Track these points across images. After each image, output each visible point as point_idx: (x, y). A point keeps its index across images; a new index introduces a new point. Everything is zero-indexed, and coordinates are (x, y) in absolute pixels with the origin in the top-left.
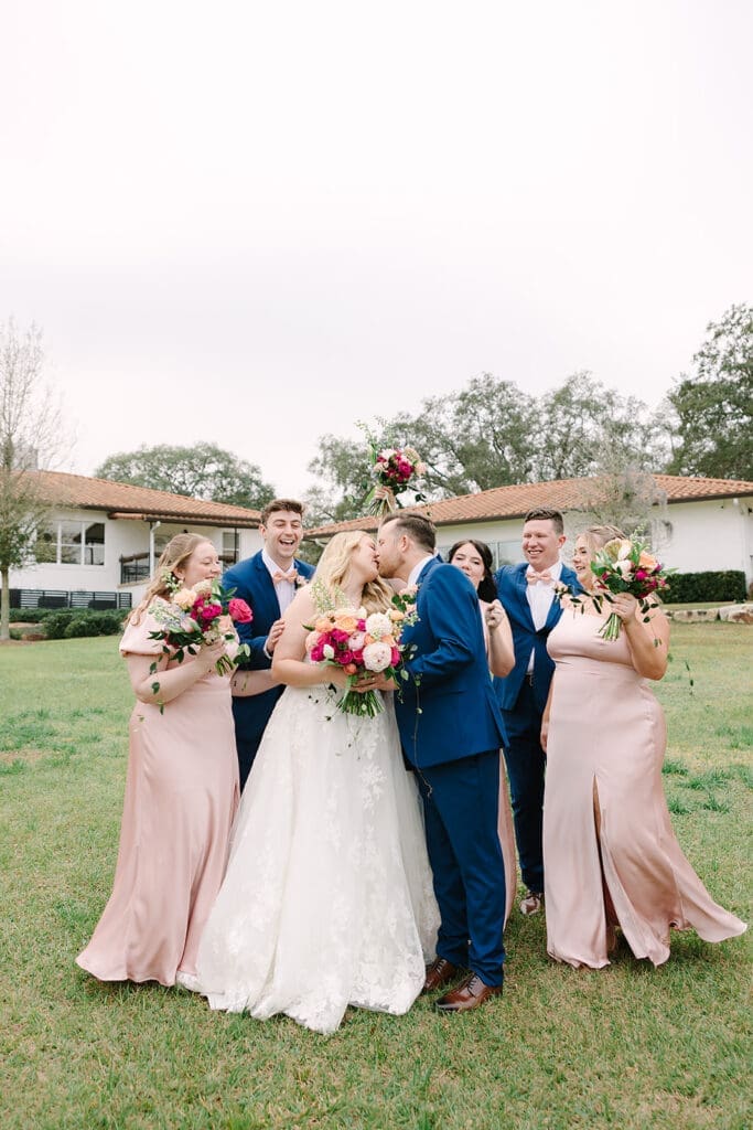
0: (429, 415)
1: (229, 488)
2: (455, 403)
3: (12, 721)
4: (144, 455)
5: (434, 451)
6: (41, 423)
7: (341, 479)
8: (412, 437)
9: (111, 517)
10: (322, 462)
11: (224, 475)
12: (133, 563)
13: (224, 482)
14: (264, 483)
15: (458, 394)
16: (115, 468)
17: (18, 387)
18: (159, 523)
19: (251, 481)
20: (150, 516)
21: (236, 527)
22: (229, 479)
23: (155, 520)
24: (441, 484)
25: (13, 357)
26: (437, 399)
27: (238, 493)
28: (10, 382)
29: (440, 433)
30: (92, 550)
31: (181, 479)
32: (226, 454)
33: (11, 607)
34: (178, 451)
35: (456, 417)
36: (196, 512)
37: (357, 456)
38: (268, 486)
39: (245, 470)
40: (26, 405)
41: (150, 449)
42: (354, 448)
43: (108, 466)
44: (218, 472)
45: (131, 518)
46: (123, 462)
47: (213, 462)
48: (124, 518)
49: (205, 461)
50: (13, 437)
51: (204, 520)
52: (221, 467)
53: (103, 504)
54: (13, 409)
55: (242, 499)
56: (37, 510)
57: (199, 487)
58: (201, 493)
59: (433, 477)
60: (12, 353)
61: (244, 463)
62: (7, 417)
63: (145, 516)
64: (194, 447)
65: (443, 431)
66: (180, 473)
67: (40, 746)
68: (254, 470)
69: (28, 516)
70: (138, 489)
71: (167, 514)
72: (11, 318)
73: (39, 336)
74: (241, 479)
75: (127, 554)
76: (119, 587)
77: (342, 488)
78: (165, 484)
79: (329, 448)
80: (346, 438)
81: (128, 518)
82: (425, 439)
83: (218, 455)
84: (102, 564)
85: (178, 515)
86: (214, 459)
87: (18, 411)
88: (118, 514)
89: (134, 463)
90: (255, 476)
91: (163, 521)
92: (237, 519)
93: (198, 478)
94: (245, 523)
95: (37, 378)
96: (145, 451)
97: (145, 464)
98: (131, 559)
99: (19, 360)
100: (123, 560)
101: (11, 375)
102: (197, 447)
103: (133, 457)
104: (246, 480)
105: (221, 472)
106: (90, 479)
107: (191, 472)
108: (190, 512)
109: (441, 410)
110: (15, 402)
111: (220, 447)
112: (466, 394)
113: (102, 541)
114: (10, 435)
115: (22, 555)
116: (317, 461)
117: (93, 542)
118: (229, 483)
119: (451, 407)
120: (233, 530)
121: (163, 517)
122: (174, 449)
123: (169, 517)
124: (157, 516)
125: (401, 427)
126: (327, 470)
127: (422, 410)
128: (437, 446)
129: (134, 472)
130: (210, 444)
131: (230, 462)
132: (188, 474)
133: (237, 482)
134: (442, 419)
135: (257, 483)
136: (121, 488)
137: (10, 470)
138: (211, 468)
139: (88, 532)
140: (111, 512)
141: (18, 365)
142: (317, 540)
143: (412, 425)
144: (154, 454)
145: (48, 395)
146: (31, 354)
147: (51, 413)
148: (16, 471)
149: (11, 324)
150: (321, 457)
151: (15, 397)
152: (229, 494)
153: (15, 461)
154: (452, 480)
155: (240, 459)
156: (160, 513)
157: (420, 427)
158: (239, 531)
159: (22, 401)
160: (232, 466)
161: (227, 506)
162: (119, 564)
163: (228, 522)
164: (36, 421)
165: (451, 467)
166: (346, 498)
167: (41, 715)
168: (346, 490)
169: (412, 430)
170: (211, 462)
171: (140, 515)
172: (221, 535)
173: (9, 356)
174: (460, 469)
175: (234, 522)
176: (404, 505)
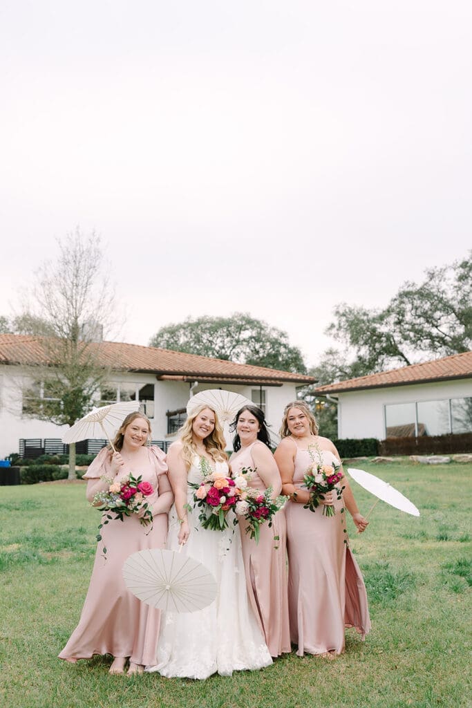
0: (432, 283)
1: (261, 351)
2: (457, 271)
3: (60, 534)
4: (190, 325)
5: (437, 314)
6: (99, 307)
7: (355, 341)
8: (417, 303)
9: (159, 379)
10: (337, 327)
11: (257, 340)
12: (177, 416)
13: (257, 346)
14: (291, 346)
15: (460, 263)
16: (166, 336)
17: (82, 280)
18: (196, 383)
19: (280, 344)
20: (190, 377)
21: (261, 385)
22: (261, 344)
23: (194, 381)
24: (444, 342)
25: (78, 257)
26: (438, 269)
27: (269, 355)
28: (76, 277)
29: (442, 298)
30: (145, 406)
31: (221, 345)
32: (258, 322)
33: (76, 453)
34: (217, 321)
35: (456, 284)
36: (229, 373)
37: (368, 321)
38: (294, 349)
39: (274, 335)
40: (88, 293)
41: (194, 320)
42: (365, 314)
43: (160, 335)
44: (251, 338)
45: (175, 380)
46: (173, 332)
47: (247, 329)
48: (170, 379)
49: (240, 329)
50: (78, 319)
51: (234, 380)
52: (254, 333)
53: (152, 368)
54: (78, 298)
55: (271, 360)
56: (96, 376)
57: (235, 350)
58: (238, 356)
59: (437, 337)
60: (78, 255)
61: (274, 329)
62: (74, 303)
63: (185, 377)
64: (231, 317)
65: (444, 296)
66: (220, 339)
67: (73, 550)
68: (282, 335)
69: (90, 381)
70: (182, 355)
71: (203, 375)
72: (78, 227)
73: (98, 240)
74: (271, 343)
75: (173, 409)
76: (166, 437)
77: (356, 348)
78: (207, 349)
79: (344, 315)
80: (359, 306)
81: (173, 380)
82: (429, 304)
83: (251, 323)
84: (153, 418)
85: (213, 376)
86: (248, 326)
87: (82, 300)
88: (165, 376)
89: (182, 331)
90: (283, 340)
91: (200, 382)
92: (261, 378)
93: (234, 343)
94: (269, 382)
95: (97, 273)
96: (191, 322)
97: (191, 333)
98: (175, 414)
99: (83, 259)
100: (169, 414)
101: (77, 271)
102: (233, 317)
103: (181, 327)
104: (275, 343)
105: (254, 338)
106: (144, 347)
107: (229, 339)
108: (224, 373)
109: (442, 279)
110: (80, 291)
111: (253, 317)
112: (467, 263)
113: (152, 398)
114: (76, 318)
115: (85, 412)
116: (333, 326)
117: (146, 399)
118: (261, 347)
119: (452, 276)
120: (258, 388)
121: (200, 378)
122: (214, 319)
123: (205, 378)
124: (195, 378)
125: (407, 294)
126: (341, 334)
127: (425, 278)
128: (440, 310)
129: (182, 340)
130: (244, 314)
131: (262, 329)
132: (227, 340)
133: (268, 346)
134: (443, 286)
135: (285, 346)
136: (168, 354)
137: (76, 345)
138: (246, 334)
139: (141, 392)
140: (159, 375)
141: (83, 263)
142: (328, 396)
143: (416, 293)
144: (198, 324)
145: (105, 285)
146: (93, 253)
147: (107, 299)
148: (80, 347)
149: (78, 232)
150: (336, 323)
151: (80, 287)
152: (261, 355)
153: (80, 338)
154: (454, 339)
155: (271, 326)
156: (197, 375)
157: (423, 294)
158: (264, 388)
159: (86, 291)
160: (262, 332)
161: (255, 367)
162: (166, 417)
163: (254, 381)
164: (96, 306)
165: (452, 328)
166: (360, 358)
167: (81, 531)
168: (359, 351)
169: (416, 296)
170: (246, 329)
171: (181, 377)
172: (251, 392)
173: (76, 256)
174: (461, 330)
175: (259, 381)
176: (411, 362)
